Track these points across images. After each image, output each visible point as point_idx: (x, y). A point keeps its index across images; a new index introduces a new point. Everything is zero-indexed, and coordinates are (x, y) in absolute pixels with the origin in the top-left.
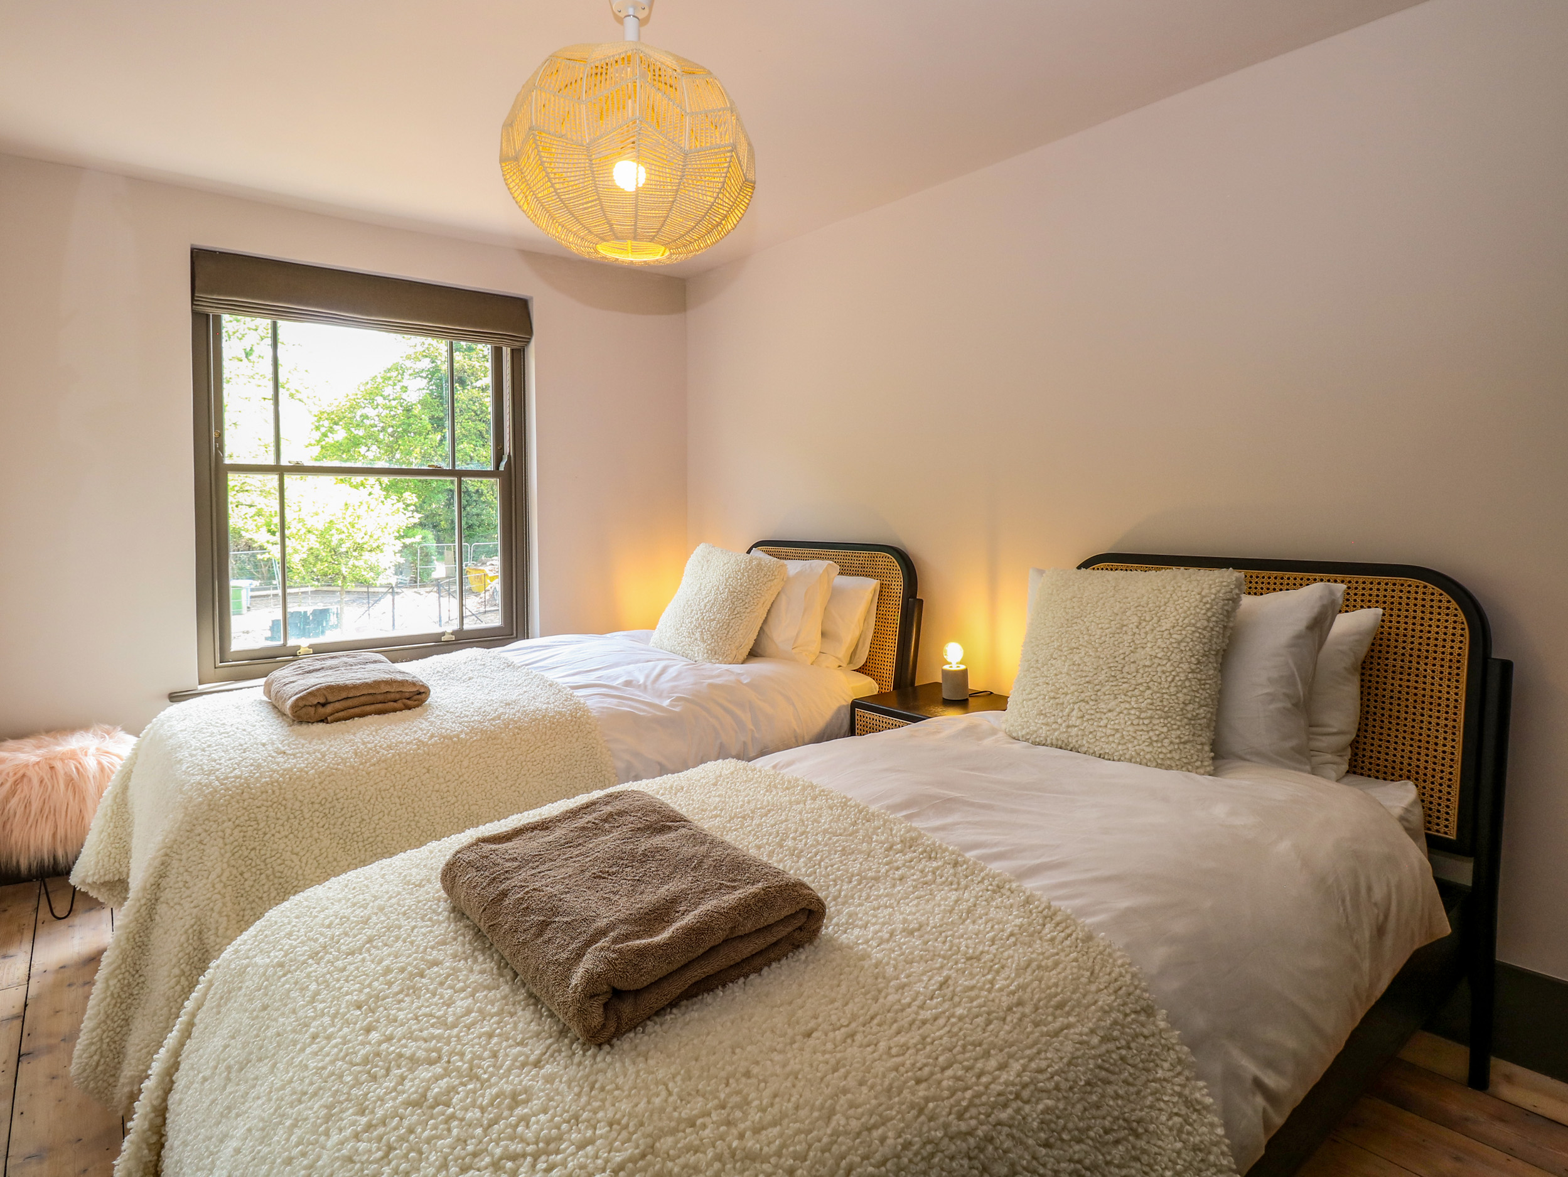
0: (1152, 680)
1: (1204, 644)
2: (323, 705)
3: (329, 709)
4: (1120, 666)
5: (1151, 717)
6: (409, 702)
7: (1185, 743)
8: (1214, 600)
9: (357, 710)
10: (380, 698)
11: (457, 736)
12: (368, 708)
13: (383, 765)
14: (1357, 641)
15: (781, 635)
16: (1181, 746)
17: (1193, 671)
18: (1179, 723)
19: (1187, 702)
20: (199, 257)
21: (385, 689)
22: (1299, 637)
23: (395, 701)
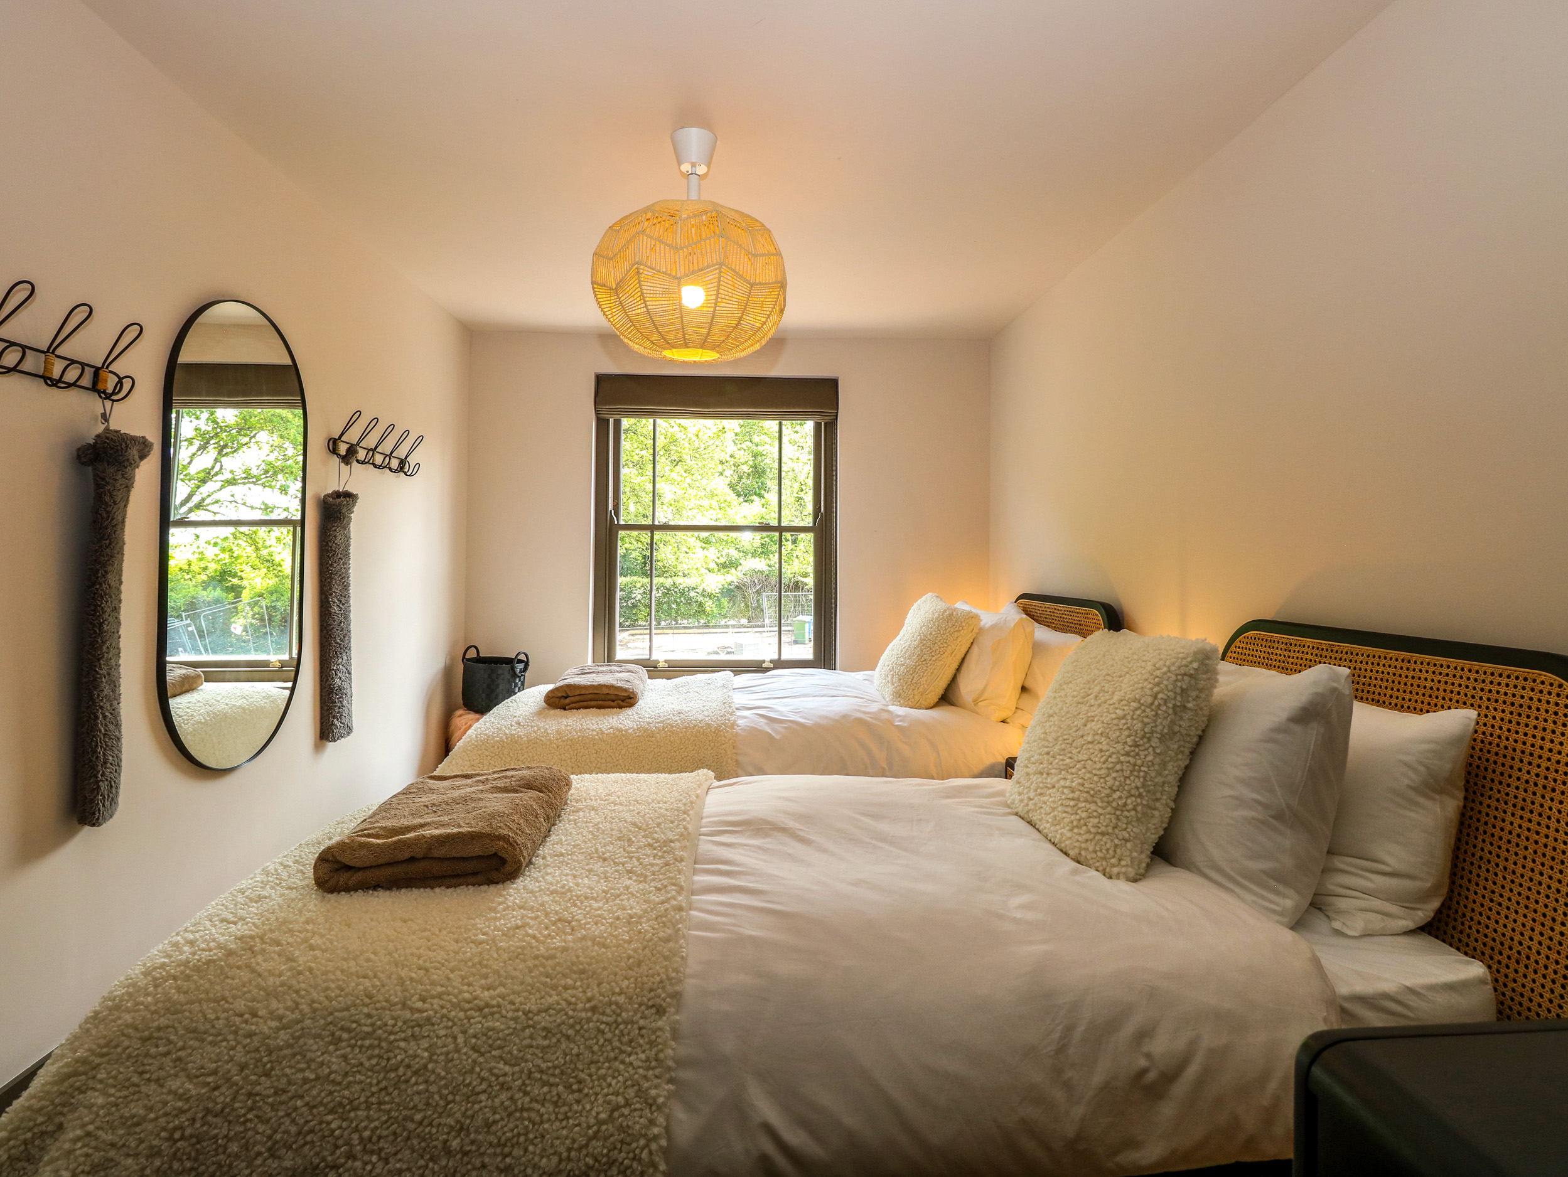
0: (1090, 759)
1: (1146, 724)
2: (566, 698)
3: (568, 701)
4: (1071, 739)
5: (1078, 799)
6: (621, 703)
7: (1103, 834)
8: (1165, 673)
9: (585, 704)
10: (603, 697)
11: (626, 731)
12: (593, 703)
13: (569, 742)
14: (1434, 751)
15: (967, 688)
16: (1098, 837)
17: (1127, 754)
18: (1100, 811)
19: (1114, 788)
20: (601, 380)
21: (606, 691)
22: (1278, 730)
23: (613, 701)
